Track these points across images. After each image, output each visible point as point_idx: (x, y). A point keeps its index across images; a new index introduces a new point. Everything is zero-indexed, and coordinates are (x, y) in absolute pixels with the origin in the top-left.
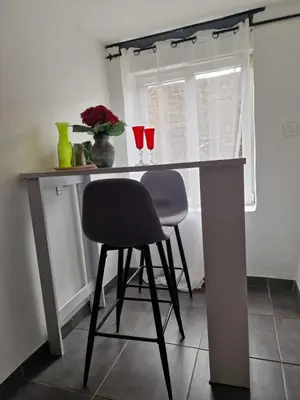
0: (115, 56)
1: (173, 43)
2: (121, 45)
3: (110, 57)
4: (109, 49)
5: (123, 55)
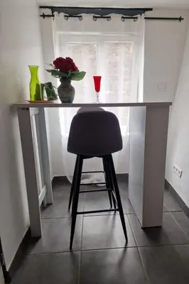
0: (48, 16)
1: (94, 17)
2: (53, 9)
3: (44, 16)
4: (43, 9)
5: (55, 17)
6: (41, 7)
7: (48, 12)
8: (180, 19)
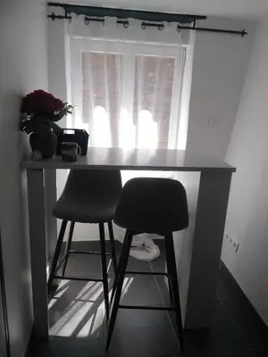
0: (60, 17)
2: (68, 8)
3: (53, 17)
4: (52, 7)
5: (73, 19)
6: (50, 4)
7: (60, 11)
8: (243, 33)
